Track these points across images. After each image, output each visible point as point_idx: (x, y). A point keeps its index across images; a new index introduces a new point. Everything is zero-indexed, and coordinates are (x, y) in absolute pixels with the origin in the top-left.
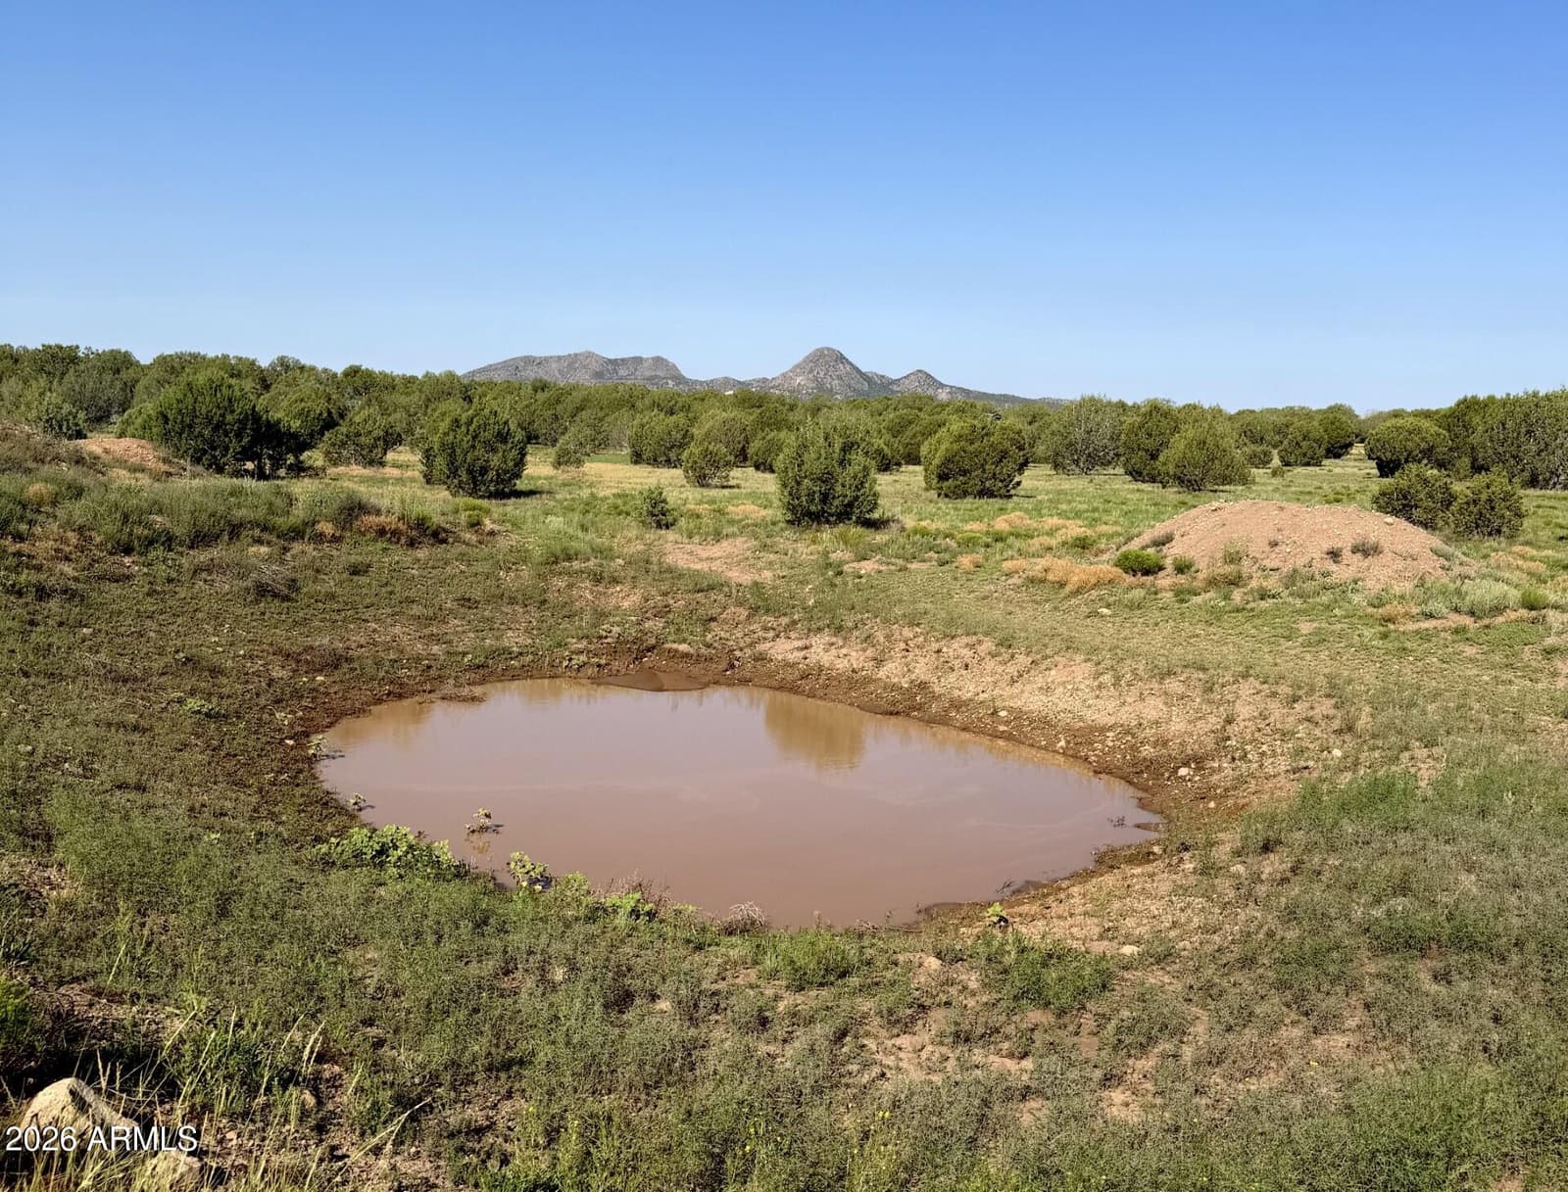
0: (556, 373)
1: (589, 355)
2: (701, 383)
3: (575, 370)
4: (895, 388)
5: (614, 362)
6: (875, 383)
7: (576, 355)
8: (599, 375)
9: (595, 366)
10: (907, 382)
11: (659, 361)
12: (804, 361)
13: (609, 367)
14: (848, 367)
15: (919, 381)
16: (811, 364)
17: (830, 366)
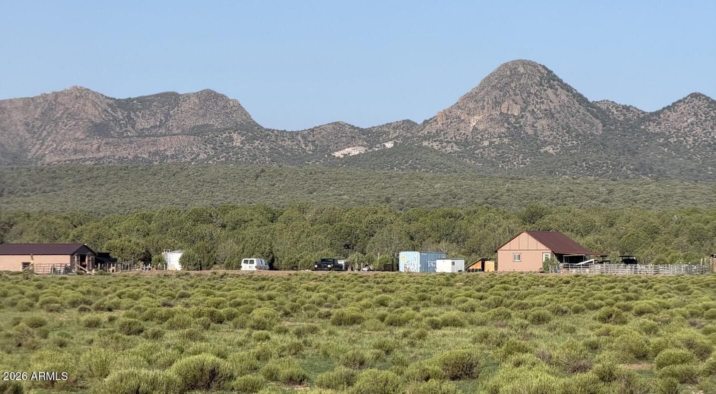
0: (21, 129)
1: (81, 94)
2: (293, 135)
3: (56, 122)
4: (652, 128)
5: (126, 105)
6: (615, 121)
7: (56, 95)
8: (99, 129)
9: (92, 113)
10: (673, 116)
11: (210, 99)
12: (482, 87)
13: (119, 115)
14: (564, 96)
15: (696, 114)
16: (496, 93)
17: (529, 94)
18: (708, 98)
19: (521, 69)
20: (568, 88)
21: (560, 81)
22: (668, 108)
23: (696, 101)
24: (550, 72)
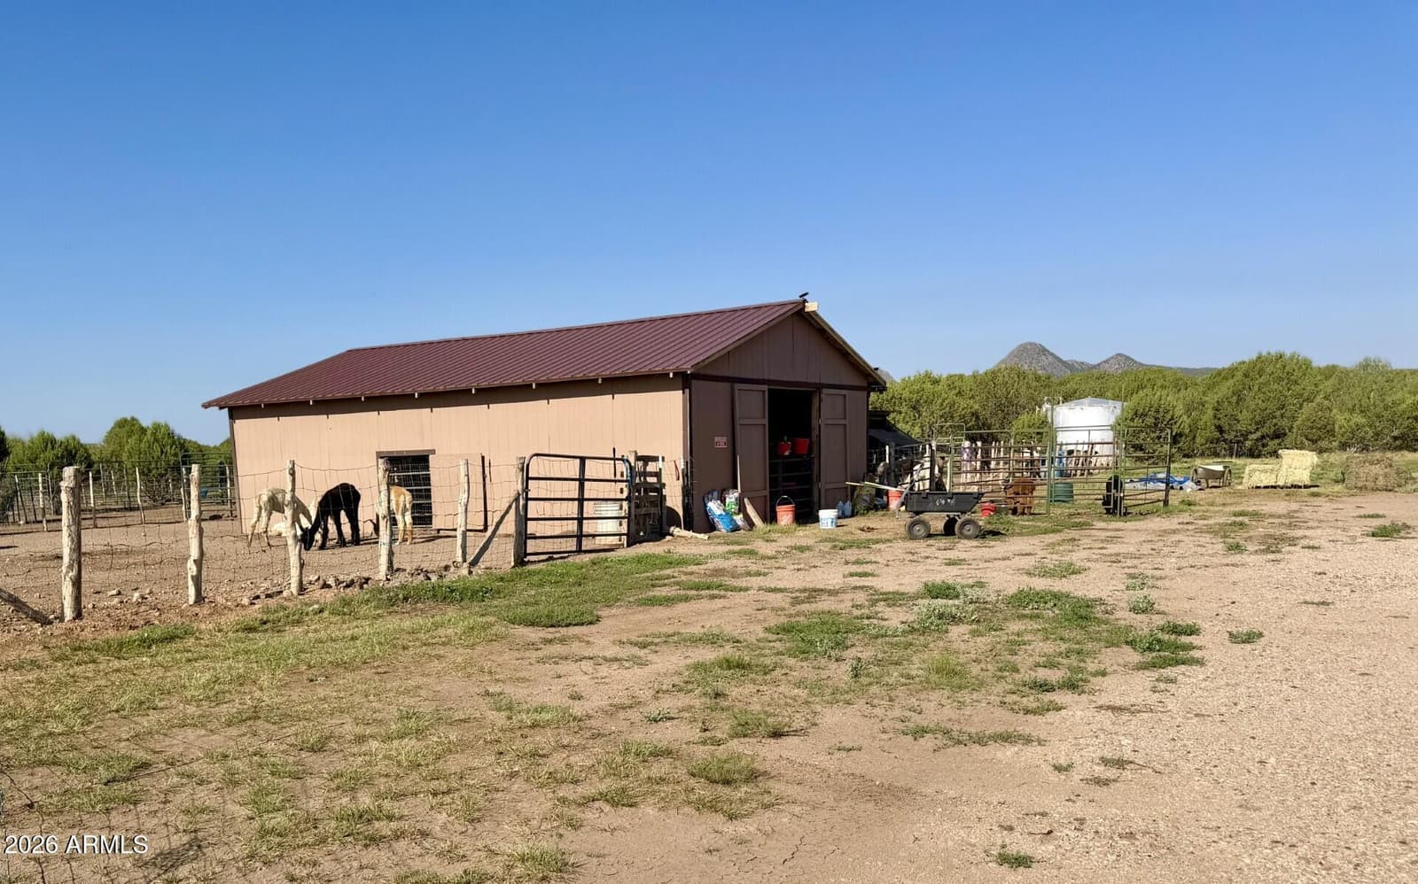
10: (1107, 365)
12: (1009, 356)
14: (1050, 358)
15: (1119, 364)
16: (1016, 359)
17: (1033, 359)
18: (1125, 356)
19: (1029, 347)
20: (1052, 354)
21: (1048, 351)
22: (1105, 362)
23: (1119, 358)
24: (1043, 347)
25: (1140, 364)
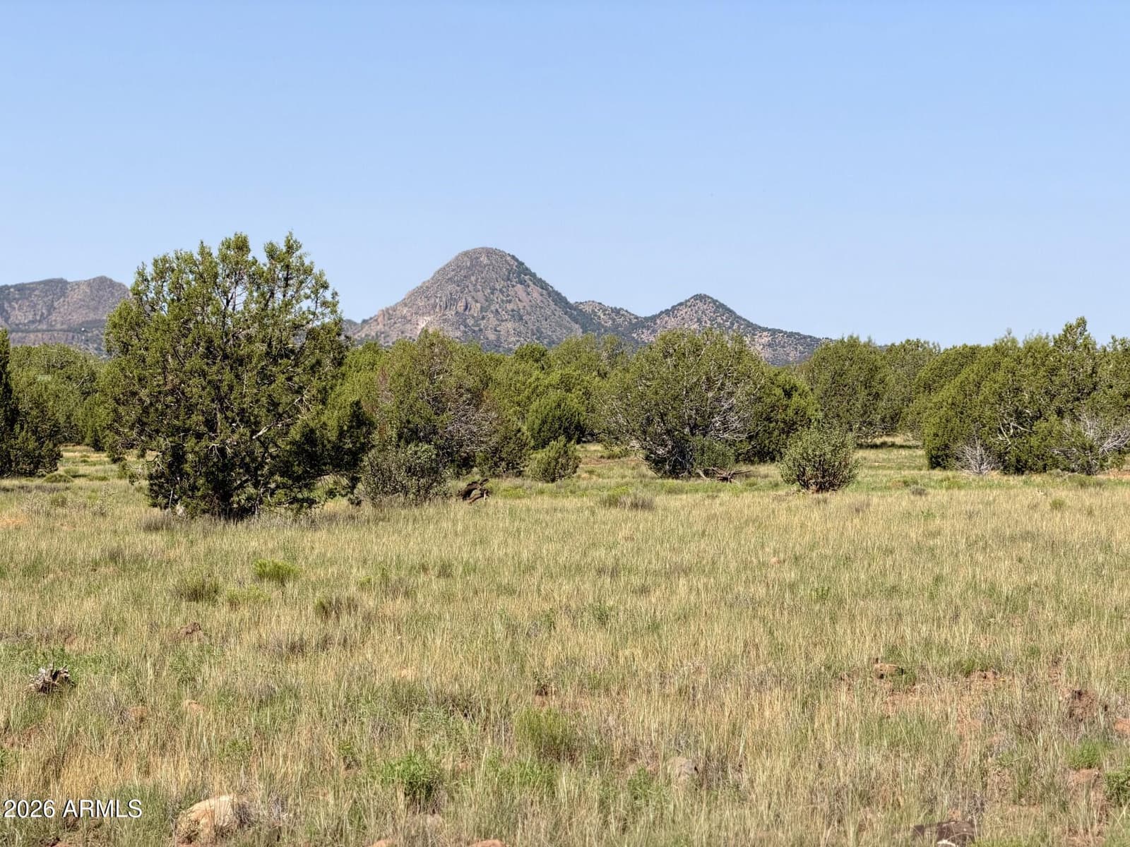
4: (646, 337)
6: (600, 327)
10: (672, 322)
11: (104, 288)
12: (435, 280)
14: (536, 292)
15: (699, 321)
16: (451, 287)
17: (493, 290)
18: (715, 302)
19: (484, 260)
20: (542, 285)
21: (533, 275)
22: (667, 312)
23: (700, 305)
24: (519, 263)
25: (749, 324)
